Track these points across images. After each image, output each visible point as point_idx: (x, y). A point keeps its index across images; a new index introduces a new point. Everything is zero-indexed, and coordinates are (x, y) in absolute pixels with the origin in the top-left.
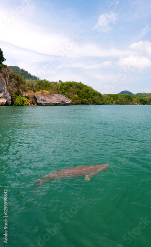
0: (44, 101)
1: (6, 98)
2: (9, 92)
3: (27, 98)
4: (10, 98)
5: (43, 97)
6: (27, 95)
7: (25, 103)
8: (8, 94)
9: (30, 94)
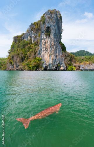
0: (84, 68)
1: (64, 67)
2: (65, 64)
3: (75, 66)
4: (65, 67)
5: (83, 66)
6: (75, 65)
7: (73, 69)
8: (65, 65)
9: (77, 64)
